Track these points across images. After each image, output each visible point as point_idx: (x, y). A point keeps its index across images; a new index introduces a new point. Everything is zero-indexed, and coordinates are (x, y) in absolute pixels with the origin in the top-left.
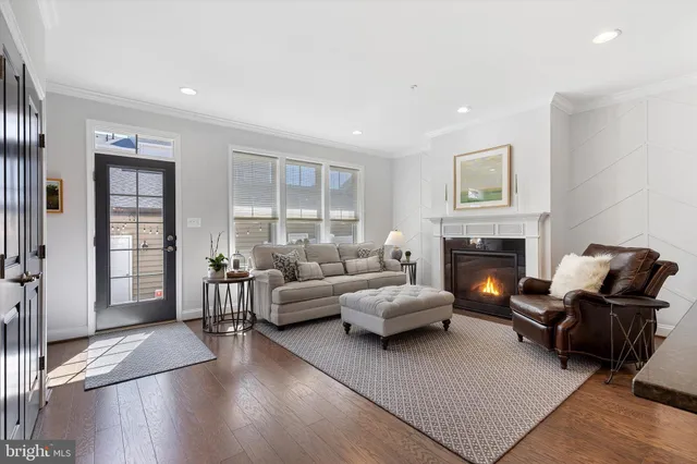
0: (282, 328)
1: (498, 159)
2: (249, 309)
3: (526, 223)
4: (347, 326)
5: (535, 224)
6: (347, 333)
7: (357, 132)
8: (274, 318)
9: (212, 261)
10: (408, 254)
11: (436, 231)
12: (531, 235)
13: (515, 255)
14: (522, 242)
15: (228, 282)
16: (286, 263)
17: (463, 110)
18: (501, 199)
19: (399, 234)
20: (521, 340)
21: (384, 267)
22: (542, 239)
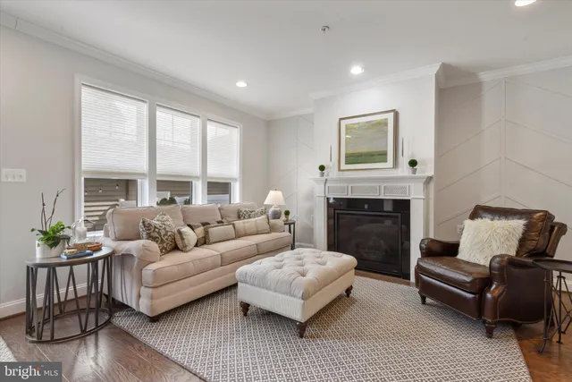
0: (155, 319)
1: (385, 123)
2: (105, 290)
3: (412, 185)
4: (245, 307)
5: (421, 186)
6: (245, 315)
7: (241, 84)
8: (144, 307)
9: (45, 233)
10: (287, 213)
11: (319, 191)
12: (416, 196)
13: (399, 215)
14: (408, 202)
15: (71, 264)
16: (163, 232)
17: (356, 70)
18: (386, 161)
19: (279, 193)
20: (424, 302)
21: (272, 229)
22: (427, 200)
